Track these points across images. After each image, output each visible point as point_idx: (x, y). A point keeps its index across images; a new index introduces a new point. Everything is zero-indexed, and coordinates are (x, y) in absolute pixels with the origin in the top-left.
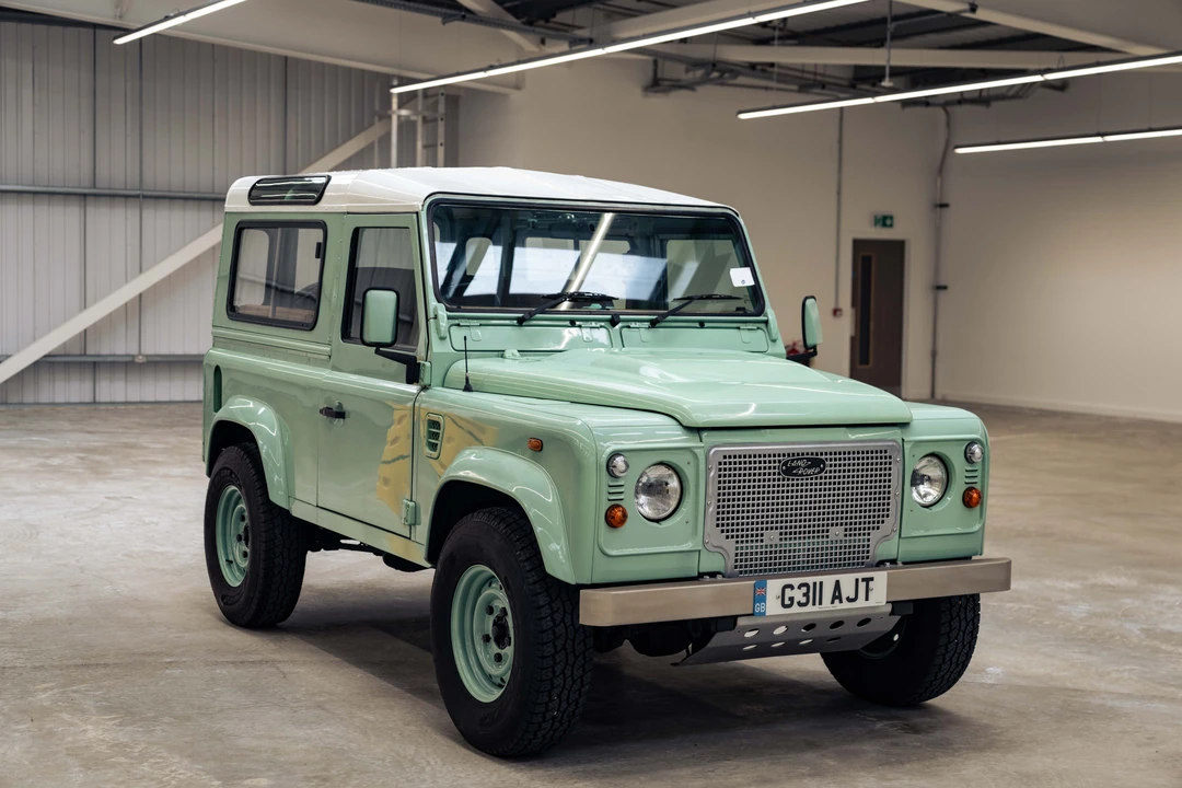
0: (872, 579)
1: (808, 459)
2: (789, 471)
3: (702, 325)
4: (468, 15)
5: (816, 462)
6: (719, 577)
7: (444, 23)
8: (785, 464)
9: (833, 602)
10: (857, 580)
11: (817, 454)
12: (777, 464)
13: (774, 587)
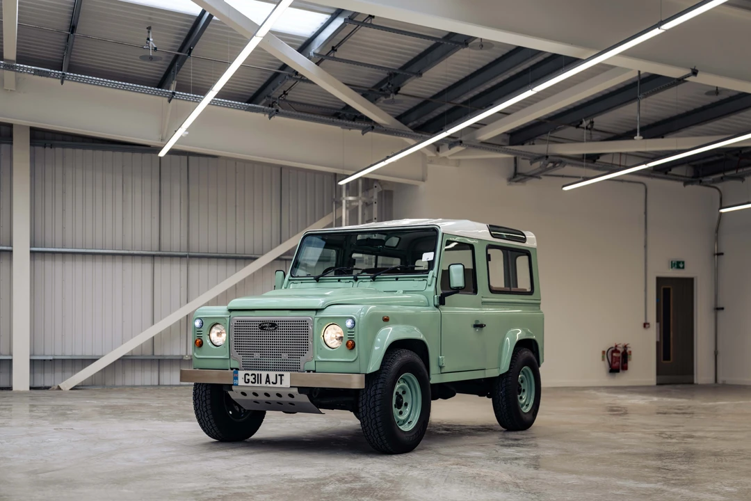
0: (283, 375)
4: (375, 127)
7: (363, 134)
9: (266, 383)
10: (276, 375)
13: (241, 374)
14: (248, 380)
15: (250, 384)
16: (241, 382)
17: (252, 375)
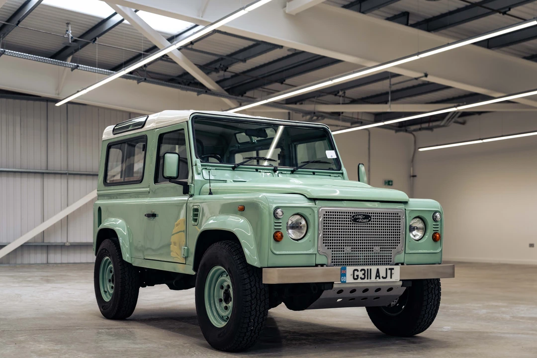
0: (393, 269)
1: (364, 215)
2: (355, 220)
3: (314, 173)
4: (208, 91)
5: (367, 217)
6: (325, 266)
7: (198, 95)
8: (353, 216)
9: (376, 278)
10: (387, 269)
11: (367, 213)
12: (350, 217)
13: (350, 270)
14: (357, 276)
15: (359, 280)
16: (349, 279)
17: (361, 270)
